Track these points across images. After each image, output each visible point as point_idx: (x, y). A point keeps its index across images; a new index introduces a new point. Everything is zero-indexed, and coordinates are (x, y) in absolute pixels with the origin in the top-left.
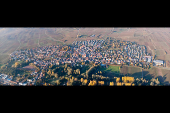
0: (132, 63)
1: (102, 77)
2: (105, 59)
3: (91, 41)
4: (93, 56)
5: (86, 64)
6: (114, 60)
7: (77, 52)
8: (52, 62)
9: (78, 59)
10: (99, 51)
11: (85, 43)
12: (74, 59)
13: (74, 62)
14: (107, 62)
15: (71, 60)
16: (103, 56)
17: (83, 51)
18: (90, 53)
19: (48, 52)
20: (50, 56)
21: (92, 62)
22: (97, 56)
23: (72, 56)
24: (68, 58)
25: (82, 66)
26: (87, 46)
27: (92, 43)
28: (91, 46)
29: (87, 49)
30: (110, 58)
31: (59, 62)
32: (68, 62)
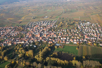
0: (89, 42)
1: (59, 61)
2: (60, 38)
3: (44, 21)
4: (47, 35)
6: (69, 39)
7: (30, 32)
8: (4, 43)
9: (31, 39)
10: (52, 30)
11: (38, 23)
12: (27, 39)
13: (27, 42)
14: (62, 41)
15: (24, 41)
16: (57, 35)
17: (36, 31)
18: (43, 32)
19: (1, 33)
20: (3, 37)
21: (46, 42)
22: (50, 36)
23: (26, 36)
24: (22, 39)
25: (35, 46)
26: (40, 26)
27: (46, 23)
28: (44, 26)
29: (41, 29)
30: (65, 37)
31: (11, 43)
32: (21, 43)
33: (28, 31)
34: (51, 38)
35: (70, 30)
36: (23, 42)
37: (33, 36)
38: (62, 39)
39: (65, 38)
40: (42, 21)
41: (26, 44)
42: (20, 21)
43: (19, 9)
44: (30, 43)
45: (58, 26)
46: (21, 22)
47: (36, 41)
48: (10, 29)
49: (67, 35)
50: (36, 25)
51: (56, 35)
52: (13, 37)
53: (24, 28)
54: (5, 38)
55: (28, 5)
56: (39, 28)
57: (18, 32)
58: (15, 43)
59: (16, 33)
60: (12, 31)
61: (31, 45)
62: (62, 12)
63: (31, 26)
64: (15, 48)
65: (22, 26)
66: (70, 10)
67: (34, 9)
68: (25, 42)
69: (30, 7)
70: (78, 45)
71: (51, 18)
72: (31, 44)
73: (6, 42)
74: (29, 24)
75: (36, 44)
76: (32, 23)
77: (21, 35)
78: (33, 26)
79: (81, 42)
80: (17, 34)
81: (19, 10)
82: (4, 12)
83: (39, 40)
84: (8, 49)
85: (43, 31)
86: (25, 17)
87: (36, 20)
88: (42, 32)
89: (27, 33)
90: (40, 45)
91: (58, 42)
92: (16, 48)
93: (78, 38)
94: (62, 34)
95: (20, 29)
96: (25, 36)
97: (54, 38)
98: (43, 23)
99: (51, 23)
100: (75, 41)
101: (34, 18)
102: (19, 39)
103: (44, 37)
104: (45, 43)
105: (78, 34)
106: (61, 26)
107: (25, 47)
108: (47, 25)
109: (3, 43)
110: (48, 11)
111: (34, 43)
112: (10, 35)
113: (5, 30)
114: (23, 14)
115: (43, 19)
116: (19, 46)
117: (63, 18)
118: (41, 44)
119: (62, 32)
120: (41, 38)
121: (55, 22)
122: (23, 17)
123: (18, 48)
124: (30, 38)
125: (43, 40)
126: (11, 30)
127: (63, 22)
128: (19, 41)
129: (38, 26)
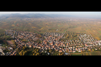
4: (58, 44)
5: (52, 52)
6: (75, 48)
7: (46, 40)
10: (62, 40)
11: (52, 34)
13: (43, 48)
14: (70, 50)
15: (41, 46)
16: (66, 45)
17: (50, 40)
20: (27, 39)
21: (57, 50)
22: (61, 45)
23: (43, 43)
25: (49, 54)
26: (53, 37)
27: (57, 34)
28: (56, 37)
29: (54, 39)
30: (71, 46)
31: (31, 46)
32: (38, 48)
33: (44, 39)
34: (61, 47)
35: (75, 41)
36: (40, 48)
37: (48, 44)
38: (69, 48)
39: (72, 48)
40: (55, 32)
41: (41, 50)
44: (45, 49)
45: (66, 38)
46: (40, 31)
47: (49, 48)
49: (73, 45)
51: (64, 45)
53: (42, 36)
56: (52, 38)
58: (34, 47)
59: (36, 38)
61: (45, 52)
62: (67, 27)
63: (47, 35)
64: (33, 51)
66: (73, 26)
70: (82, 53)
71: (60, 31)
72: (45, 51)
75: (50, 52)
76: (48, 33)
77: (39, 41)
79: (84, 50)
84: (28, 50)
85: (55, 40)
87: (51, 31)
88: (55, 42)
91: (67, 51)
92: (34, 51)
93: (81, 46)
94: (69, 44)
95: (39, 36)
97: (64, 48)
98: (55, 34)
99: (61, 34)
100: (79, 49)
102: (37, 43)
103: (56, 46)
105: (80, 43)
106: (68, 37)
108: (58, 36)
110: (58, 26)
111: (48, 50)
116: (36, 50)
117: (69, 32)
118: (54, 52)
119: (69, 42)
120: (53, 47)
121: (63, 34)
123: (35, 52)
124: (46, 45)
125: (55, 49)
127: (69, 35)
128: (38, 45)
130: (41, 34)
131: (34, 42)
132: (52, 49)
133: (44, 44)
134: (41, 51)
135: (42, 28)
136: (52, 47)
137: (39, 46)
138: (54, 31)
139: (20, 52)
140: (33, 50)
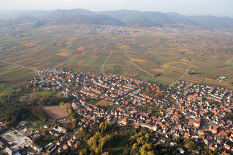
3: (215, 89)
5: (195, 148)
7: (177, 107)
8: (112, 113)
9: (176, 128)
11: (201, 89)
12: (167, 124)
13: (164, 132)
15: (158, 125)
17: (193, 109)
18: (210, 117)
19: (112, 89)
20: (113, 100)
22: (229, 135)
23: (164, 115)
24: (153, 118)
25: (182, 152)
26: (204, 99)
27: (219, 94)
28: (214, 102)
29: (205, 108)
31: (127, 120)
32: (150, 128)
33: (171, 103)
34: (229, 143)
36: (155, 129)
37: (182, 120)
41: (159, 135)
42: (159, 71)
43: (161, 43)
44: (171, 136)
46: (159, 75)
47: (186, 136)
48: (132, 83)
50: (195, 92)
52: (134, 105)
53: (163, 93)
54: (117, 103)
55: (182, 39)
56: (200, 104)
57: (147, 97)
58: (136, 124)
59: (145, 98)
60: (136, 89)
61: (172, 144)
63: (182, 91)
64: (133, 137)
65: (162, 85)
67: (194, 50)
68: (160, 131)
69: (185, 45)
72: (172, 141)
73: (116, 113)
74: (177, 85)
75: (186, 146)
76: (184, 84)
77: (153, 107)
78: (185, 93)
80: (146, 101)
81: (161, 45)
82: (127, 41)
83: (197, 137)
84: (116, 133)
85: (210, 114)
86: (171, 65)
87: (196, 79)
88: (208, 118)
89: (168, 107)
90: (197, 152)
92: (136, 138)
95: (155, 93)
96: (162, 113)
98: (213, 93)
101: (192, 74)
102: (147, 115)
103: (210, 133)
104: (212, 151)
107: (156, 142)
108: (222, 100)
109: (109, 113)
110: (228, 63)
111: (181, 141)
112: (129, 98)
113: (122, 82)
114: (167, 56)
115: (213, 80)
116: (144, 135)
118: (200, 151)
120: (200, 133)
122: (165, 63)
123: (139, 140)
124: (174, 124)
125: (206, 142)
126: (134, 86)
128: (147, 121)
129: (199, 96)
130: (162, 87)
131: (137, 108)
132: (193, 140)
133: (168, 120)
134: (157, 139)
135: (166, 66)
136: (197, 135)
137: (152, 124)
138: (207, 80)
139: (91, 138)
140: (133, 134)
